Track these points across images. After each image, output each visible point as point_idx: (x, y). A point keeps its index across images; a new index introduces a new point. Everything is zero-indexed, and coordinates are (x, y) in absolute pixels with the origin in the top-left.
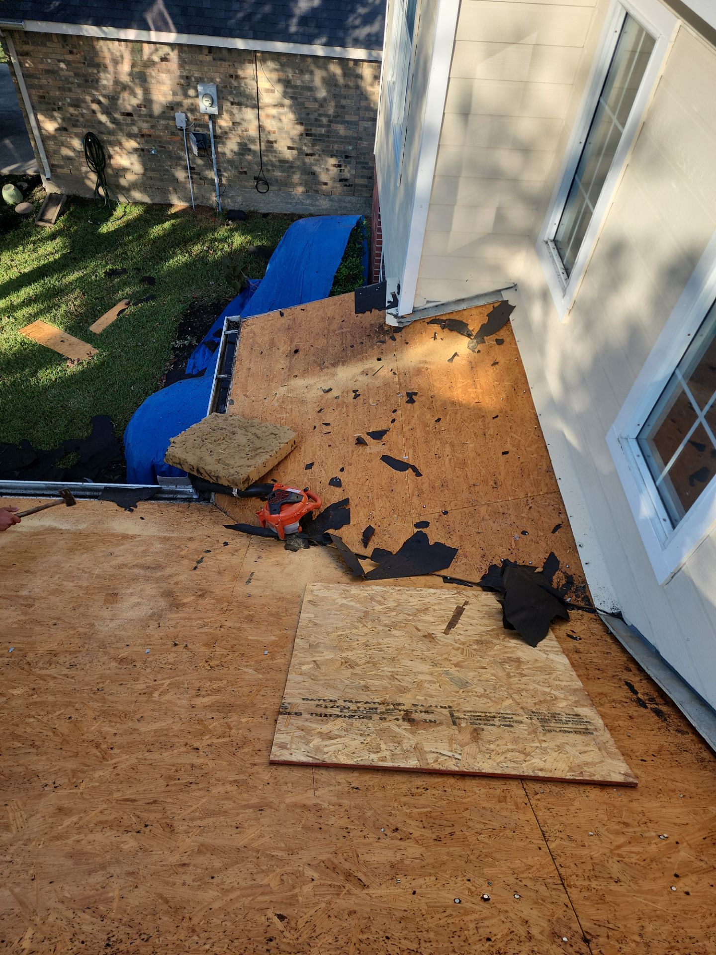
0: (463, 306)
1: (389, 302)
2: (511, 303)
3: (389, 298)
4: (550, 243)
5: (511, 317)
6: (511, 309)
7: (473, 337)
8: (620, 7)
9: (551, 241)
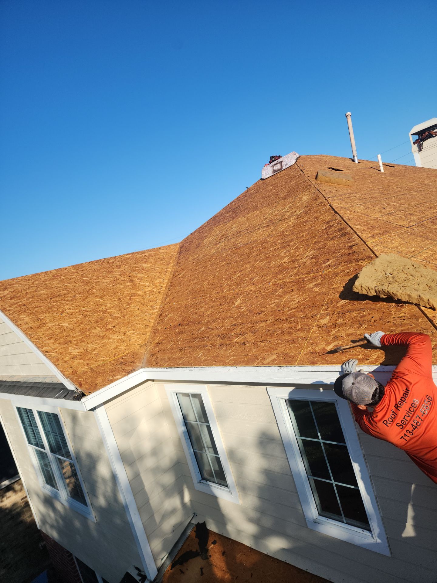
0: (180, 545)
1: (140, 580)
2: (201, 522)
3: (138, 578)
4: (201, 481)
5: (208, 528)
6: (204, 524)
7: (200, 554)
8: (172, 393)
9: (202, 480)
